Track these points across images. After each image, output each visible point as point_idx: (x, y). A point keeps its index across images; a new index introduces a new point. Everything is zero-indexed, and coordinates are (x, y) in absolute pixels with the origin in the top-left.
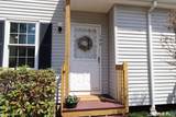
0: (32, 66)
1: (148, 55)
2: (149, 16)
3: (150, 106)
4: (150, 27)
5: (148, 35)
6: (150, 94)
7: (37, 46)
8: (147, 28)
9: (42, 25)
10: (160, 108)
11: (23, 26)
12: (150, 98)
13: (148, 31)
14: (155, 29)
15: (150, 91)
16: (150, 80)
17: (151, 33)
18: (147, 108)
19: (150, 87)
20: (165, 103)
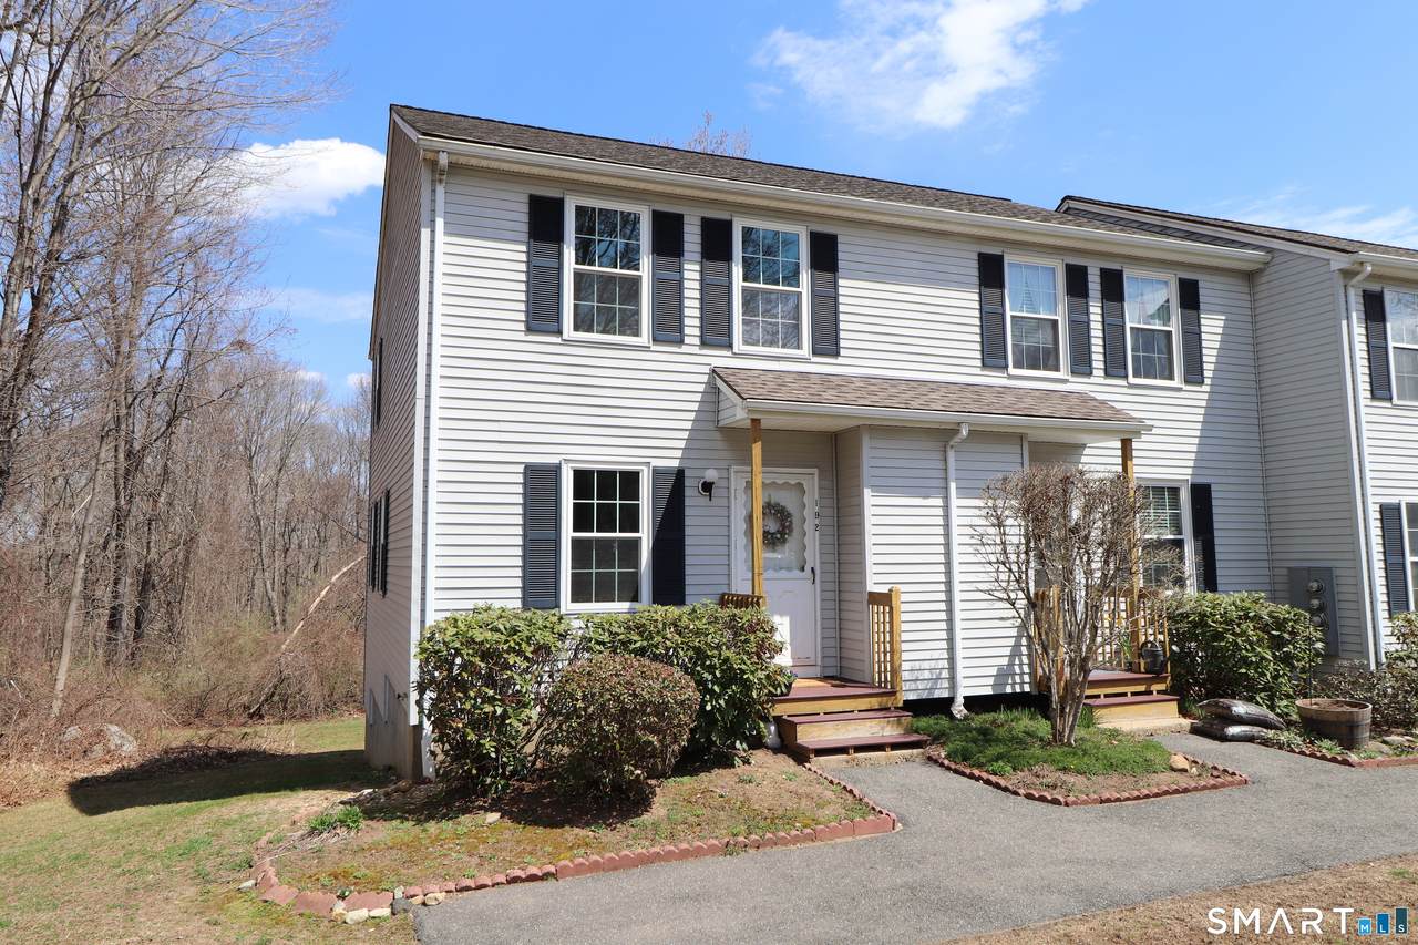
0: (635, 598)
1: (948, 564)
2: (951, 455)
3: (950, 701)
4: (953, 486)
5: (946, 507)
6: (952, 668)
7: (645, 535)
8: (947, 488)
9: (657, 473)
10: (973, 703)
11: (607, 477)
12: (952, 679)
13: (946, 498)
14: (964, 492)
15: (952, 660)
16: (950, 630)
17: (955, 501)
18: (943, 706)
19: (951, 649)
20: (989, 691)
